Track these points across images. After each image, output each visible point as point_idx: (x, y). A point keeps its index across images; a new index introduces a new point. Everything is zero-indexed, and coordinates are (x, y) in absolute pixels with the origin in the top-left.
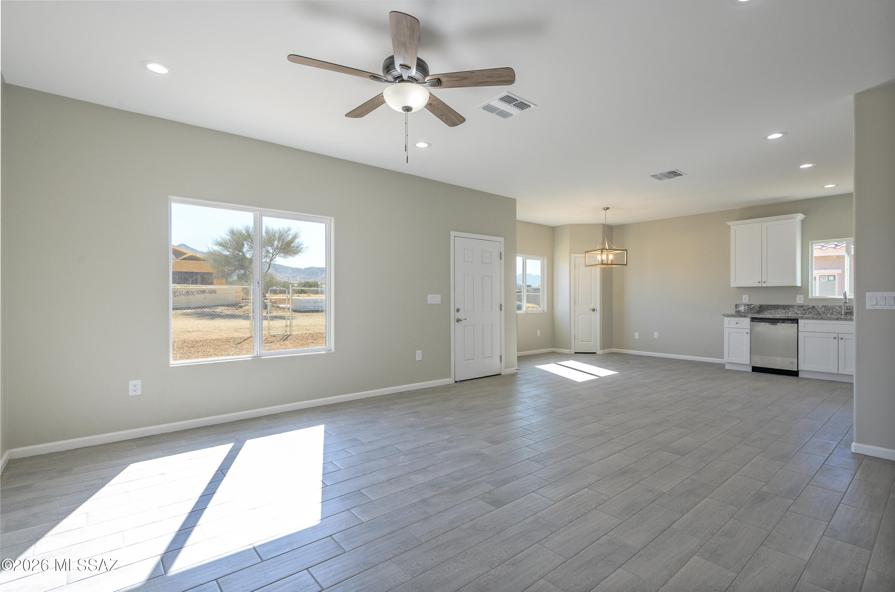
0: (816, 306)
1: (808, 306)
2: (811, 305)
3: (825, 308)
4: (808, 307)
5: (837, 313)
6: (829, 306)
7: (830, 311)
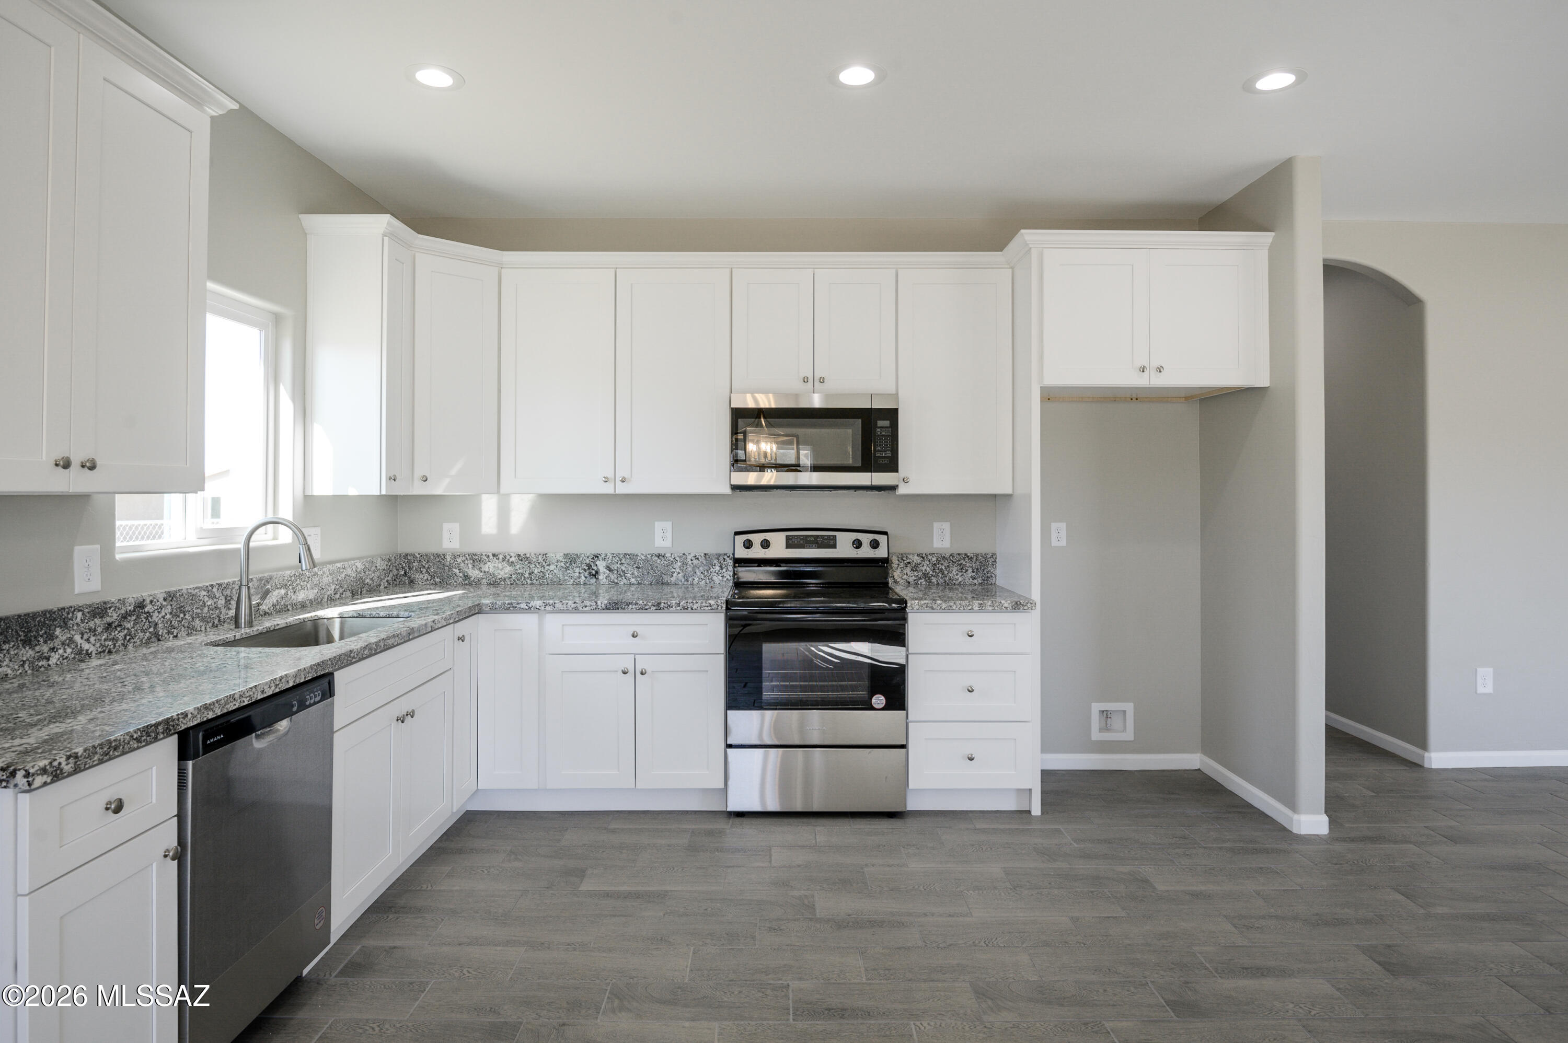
0: (148, 601)
1: (123, 602)
2: (132, 596)
3: (174, 604)
4: (123, 611)
5: (203, 620)
6: (184, 591)
7: (187, 617)
